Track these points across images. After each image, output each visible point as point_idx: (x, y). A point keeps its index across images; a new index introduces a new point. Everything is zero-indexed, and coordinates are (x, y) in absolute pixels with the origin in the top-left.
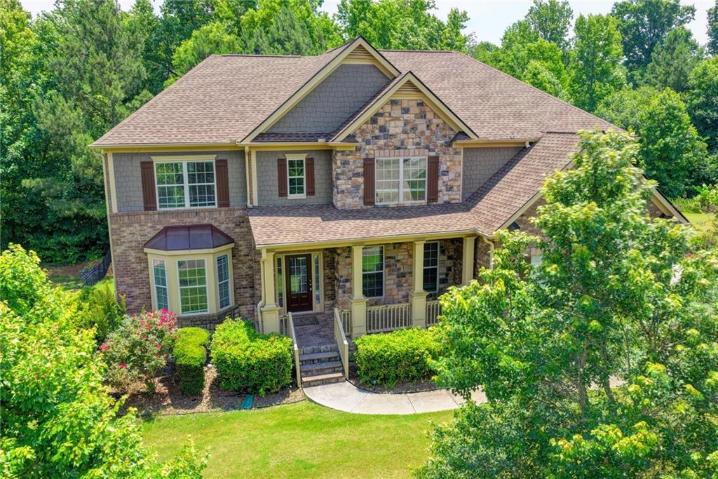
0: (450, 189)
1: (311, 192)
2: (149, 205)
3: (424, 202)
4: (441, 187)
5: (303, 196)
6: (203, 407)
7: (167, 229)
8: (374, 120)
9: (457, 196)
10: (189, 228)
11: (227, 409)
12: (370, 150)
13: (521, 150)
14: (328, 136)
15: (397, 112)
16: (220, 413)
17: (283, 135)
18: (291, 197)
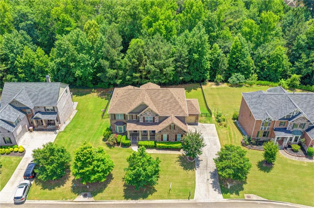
0: (156, 121)
1: (136, 119)
2: (115, 119)
3: (152, 122)
4: (155, 120)
5: (135, 119)
6: (120, 146)
7: (117, 122)
8: (145, 112)
9: (158, 122)
10: (120, 122)
11: (123, 147)
12: (144, 116)
13: (167, 117)
14: (139, 113)
15: (148, 111)
16: (121, 148)
17: (133, 113)
18: (134, 119)
